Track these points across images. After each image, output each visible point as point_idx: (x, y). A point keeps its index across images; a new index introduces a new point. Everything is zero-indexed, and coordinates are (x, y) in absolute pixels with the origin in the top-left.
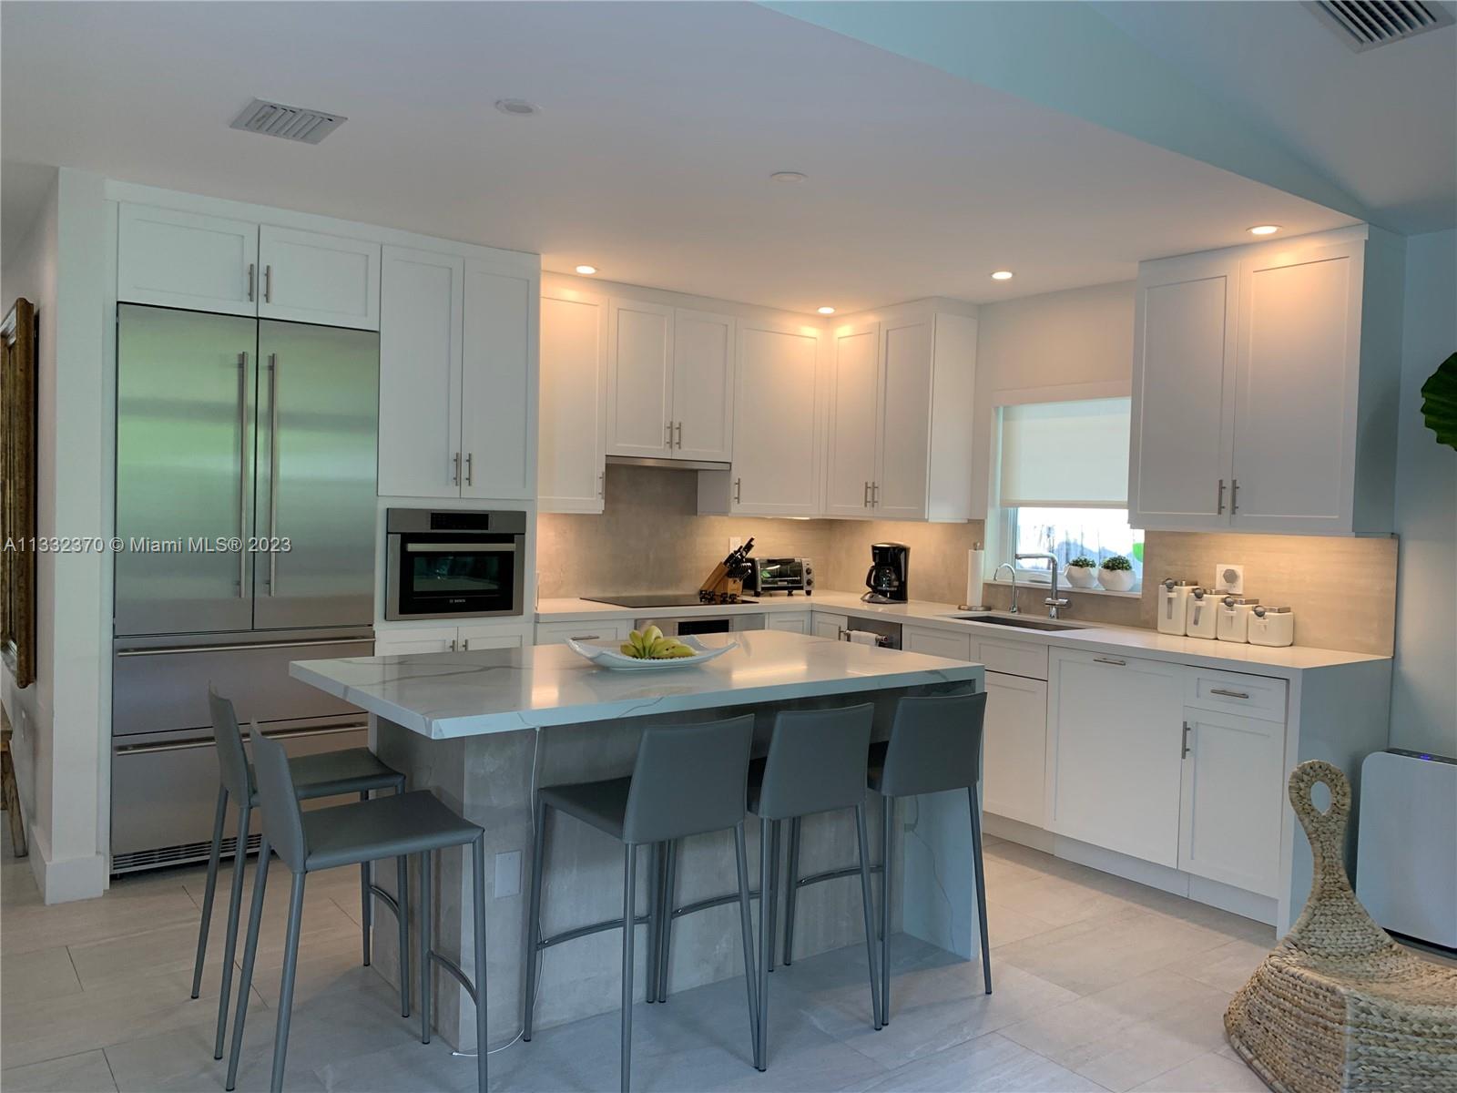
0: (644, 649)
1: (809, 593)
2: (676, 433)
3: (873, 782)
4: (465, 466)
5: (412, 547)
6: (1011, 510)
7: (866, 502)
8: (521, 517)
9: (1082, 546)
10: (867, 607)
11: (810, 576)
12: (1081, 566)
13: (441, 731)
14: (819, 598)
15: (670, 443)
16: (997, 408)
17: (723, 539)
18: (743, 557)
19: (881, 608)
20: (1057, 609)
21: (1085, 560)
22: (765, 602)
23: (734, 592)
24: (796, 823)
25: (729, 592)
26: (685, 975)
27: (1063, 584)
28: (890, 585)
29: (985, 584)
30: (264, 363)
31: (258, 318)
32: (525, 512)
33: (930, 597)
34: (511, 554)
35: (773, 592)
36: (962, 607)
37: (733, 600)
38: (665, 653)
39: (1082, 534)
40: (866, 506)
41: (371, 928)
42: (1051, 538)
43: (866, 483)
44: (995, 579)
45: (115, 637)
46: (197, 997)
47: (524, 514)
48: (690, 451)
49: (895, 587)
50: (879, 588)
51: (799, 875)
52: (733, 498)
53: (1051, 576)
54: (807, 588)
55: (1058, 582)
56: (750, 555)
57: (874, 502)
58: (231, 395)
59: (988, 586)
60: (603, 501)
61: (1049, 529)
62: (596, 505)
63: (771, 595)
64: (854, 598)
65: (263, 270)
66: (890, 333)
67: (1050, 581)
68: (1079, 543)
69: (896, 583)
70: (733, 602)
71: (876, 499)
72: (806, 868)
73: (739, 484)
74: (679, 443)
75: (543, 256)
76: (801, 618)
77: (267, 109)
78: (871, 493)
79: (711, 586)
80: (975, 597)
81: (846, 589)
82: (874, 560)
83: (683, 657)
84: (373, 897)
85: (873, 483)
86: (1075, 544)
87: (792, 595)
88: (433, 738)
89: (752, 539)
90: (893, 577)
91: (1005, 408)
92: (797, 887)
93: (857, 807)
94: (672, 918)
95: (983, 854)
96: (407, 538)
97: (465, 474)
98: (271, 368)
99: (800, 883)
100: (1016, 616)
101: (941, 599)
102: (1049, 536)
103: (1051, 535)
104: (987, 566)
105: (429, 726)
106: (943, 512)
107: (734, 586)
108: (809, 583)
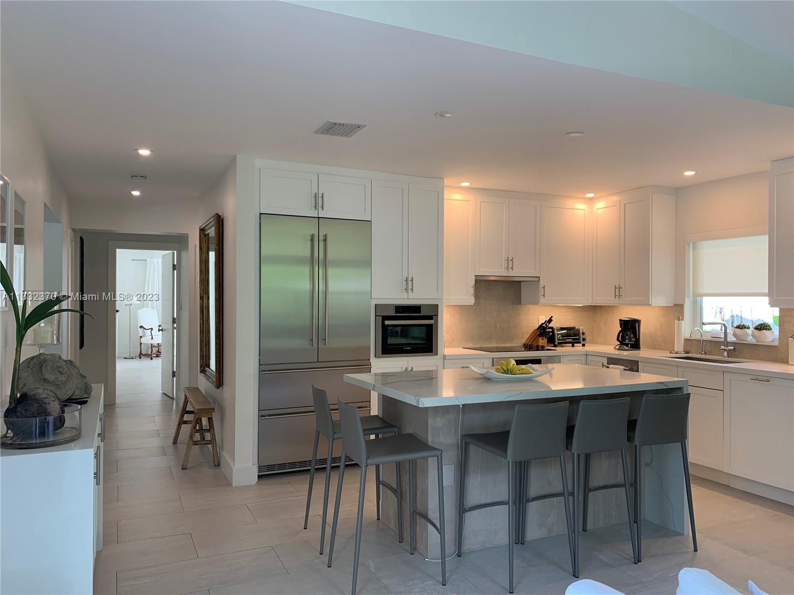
0: (508, 370)
1: (584, 345)
2: (510, 263)
3: (630, 439)
4: (410, 283)
5: (387, 322)
6: (698, 298)
7: (615, 296)
8: (436, 307)
9: (741, 317)
10: (617, 352)
11: (584, 336)
12: (741, 328)
13: (423, 403)
14: (589, 348)
15: (507, 268)
16: (689, 244)
17: (535, 317)
18: (547, 326)
19: (625, 353)
20: (728, 352)
21: (744, 325)
22: (559, 350)
23: (543, 345)
24: (588, 457)
25: (540, 345)
26: (533, 532)
27: (731, 338)
28: (630, 340)
29: (685, 339)
30: (321, 238)
31: (319, 218)
32: (438, 305)
33: (654, 347)
34: (431, 325)
35: (563, 345)
36: (672, 352)
37: (543, 348)
38: (518, 372)
39: (741, 311)
40: (615, 298)
41: (380, 502)
42: (722, 314)
43: (615, 286)
44: (691, 337)
45: (260, 365)
46: (306, 529)
47: (437, 306)
48: (519, 272)
49: (633, 341)
50: (624, 342)
51: (589, 486)
52: (541, 295)
53: (723, 334)
54: (582, 342)
55: (728, 337)
56: (551, 325)
57: (620, 296)
58: (308, 253)
59: (686, 340)
60: (474, 298)
61: (721, 309)
62: (471, 301)
63: (562, 347)
64: (611, 348)
65: (320, 195)
66: (626, 205)
67: (723, 337)
68: (739, 315)
69: (634, 339)
70: (543, 350)
71: (621, 294)
72: (593, 483)
73: (544, 288)
74: (512, 268)
75: (445, 179)
76: (581, 359)
77: (332, 125)
78: (618, 291)
79: (530, 341)
80: (679, 347)
81: (604, 343)
82: (621, 327)
83: (528, 374)
84: (381, 486)
85: (619, 286)
86: (737, 316)
87: (574, 346)
88: (420, 406)
89: (552, 317)
90: (632, 336)
91: (693, 243)
92: (589, 492)
93: (622, 450)
94: (526, 503)
95: (691, 484)
96: (385, 318)
97: (410, 287)
98: (325, 240)
99: (590, 490)
100: (703, 356)
101: (660, 348)
102: (721, 313)
103: (722, 313)
104: (686, 329)
105: (418, 402)
106: (659, 300)
107: (543, 341)
108: (584, 340)
